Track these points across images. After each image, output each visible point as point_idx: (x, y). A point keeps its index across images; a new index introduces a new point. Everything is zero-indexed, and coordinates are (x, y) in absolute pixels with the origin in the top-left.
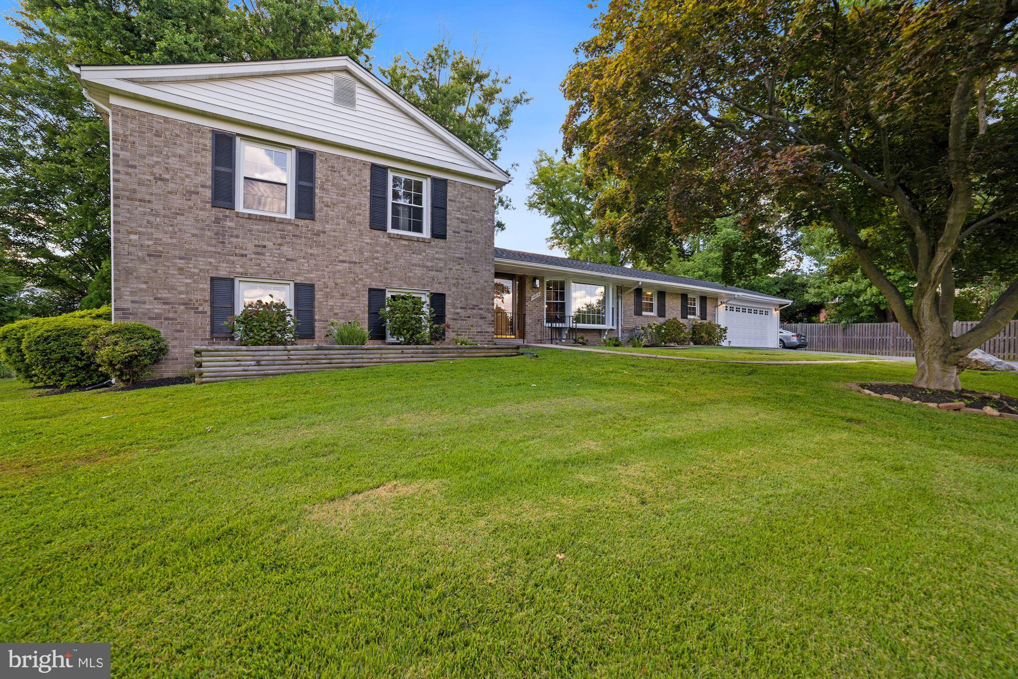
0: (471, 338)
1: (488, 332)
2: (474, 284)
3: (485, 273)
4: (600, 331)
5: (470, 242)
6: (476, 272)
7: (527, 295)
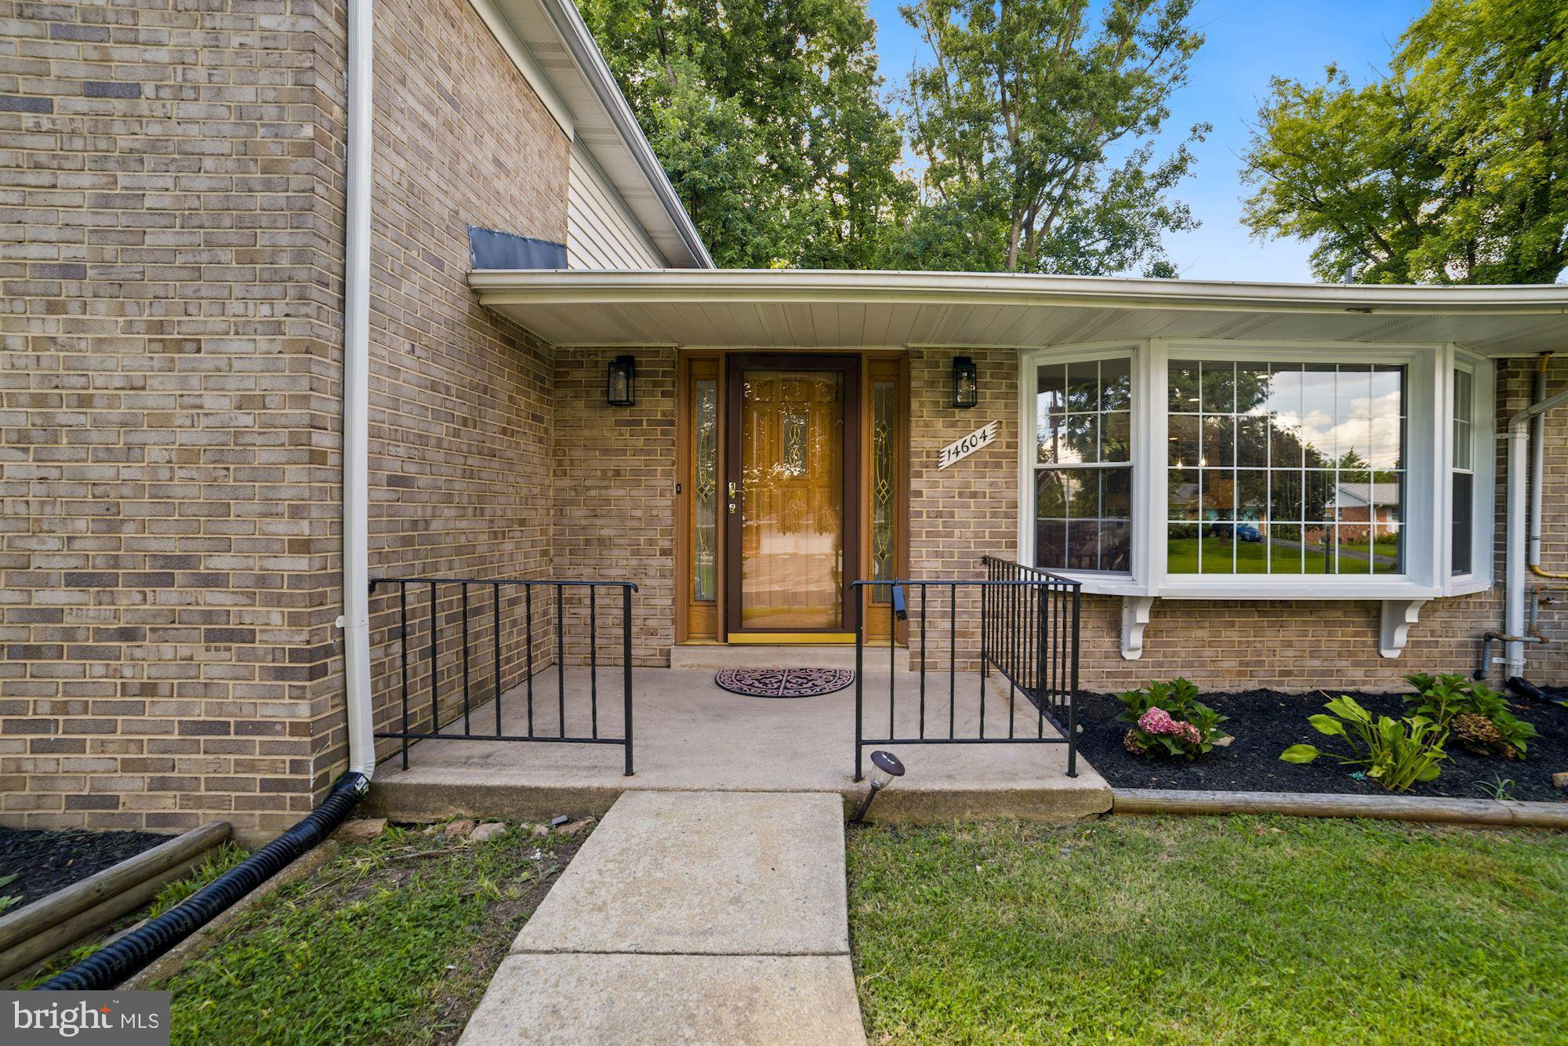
0: (141, 766)
1: (260, 728)
2: (162, 421)
3: (236, 345)
4: (1372, 612)
5: (133, 158)
6: (179, 345)
7: (920, 441)
